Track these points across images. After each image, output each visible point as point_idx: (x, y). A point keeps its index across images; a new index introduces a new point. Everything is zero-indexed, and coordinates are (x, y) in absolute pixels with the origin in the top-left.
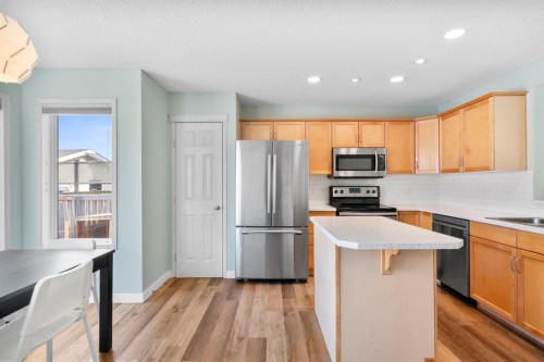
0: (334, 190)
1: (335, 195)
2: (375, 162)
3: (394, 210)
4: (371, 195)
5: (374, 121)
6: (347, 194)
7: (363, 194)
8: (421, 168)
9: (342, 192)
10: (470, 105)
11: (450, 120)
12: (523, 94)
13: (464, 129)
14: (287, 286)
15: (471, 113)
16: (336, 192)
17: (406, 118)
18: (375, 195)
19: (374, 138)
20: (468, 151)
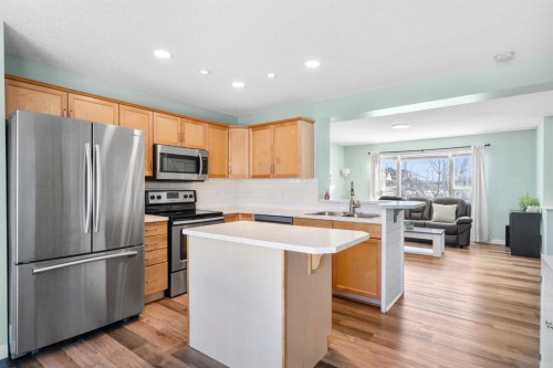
0: (150, 194)
1: (151, 202)
2: (200, 165)
3: (220, 214)
4: (189, 200)
5: (196, 121)
6: (165, 199)
7: (181, 199)
8: (233, 173)
9: (159, 197)
10: (282, 123)
11: (261, 133)
12: (312, 122)
13: (274, 142)
15: (280, 130)
16: (153, 197)
17: (221, 124)
18: (192, 200)
19: (196, 139)
20: (279, 160)
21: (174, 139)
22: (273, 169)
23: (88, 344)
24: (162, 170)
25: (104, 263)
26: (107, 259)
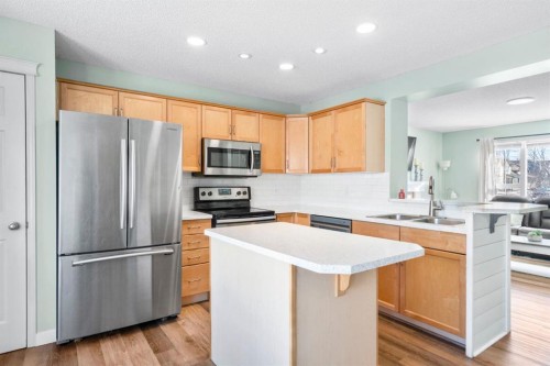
0: (201, 191)
1: (202, 198)
2: (252, 159)
3: (272, 213)
4: (241, 197)
5: (248, 111)
6: (216, 196)
7: (234, 196)
8: (291, 166)
9: (210, 194)
10: (344, 107)
11: (321, 121)
12: (382, 104)
13: (336, 131)
14: (152, 331)
15: (343, 116)
16: (204, 194)
17: (278, 112)
18: (246, 197)
19: (248, 131)
20: (340, 152)
21: (225, 133)
22: (333, 163)
23: (122, 340)
24: (209, 166)
25: (150, 257)
26: (153, 255)
